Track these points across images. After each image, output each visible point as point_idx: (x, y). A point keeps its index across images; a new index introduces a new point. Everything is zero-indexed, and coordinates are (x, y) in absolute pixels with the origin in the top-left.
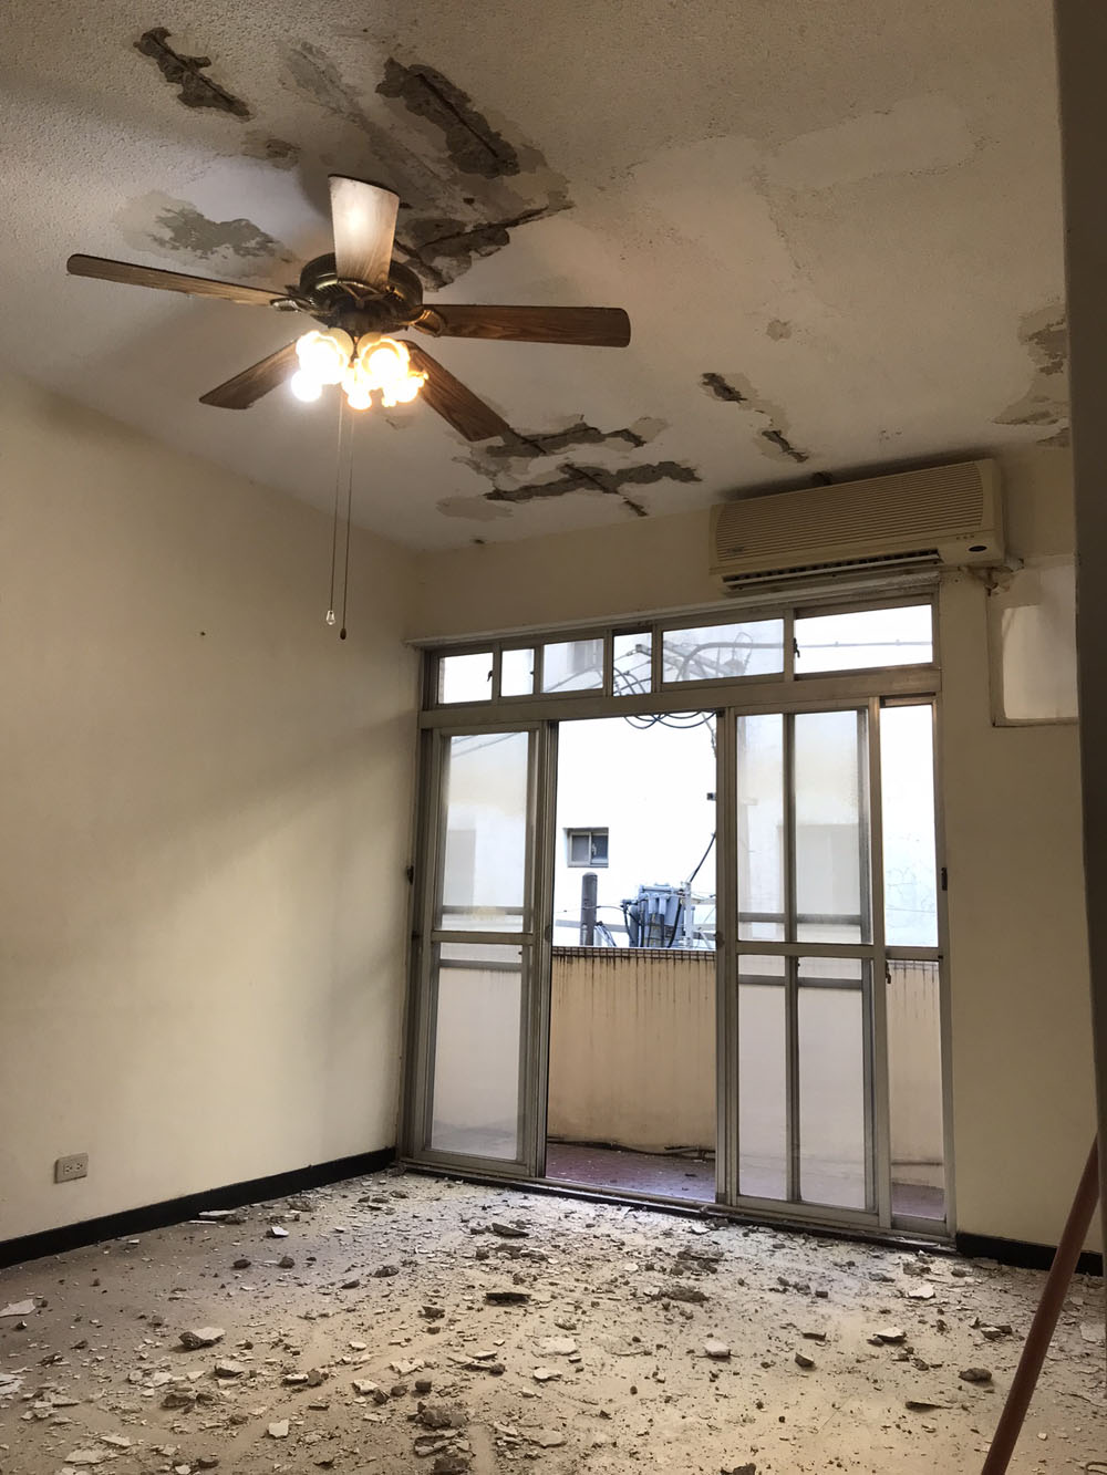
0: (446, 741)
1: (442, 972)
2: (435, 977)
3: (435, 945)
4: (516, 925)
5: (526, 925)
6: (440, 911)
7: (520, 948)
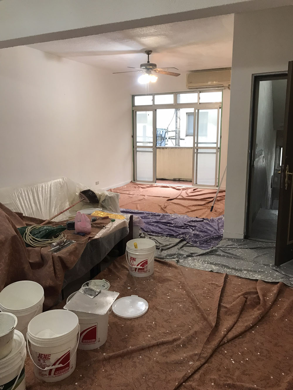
0: (136, 112)
1: (137, 152)
2: (136, 153)
3: (136, 148)
4: (151, 145)
5: (153, 145)
6: (137, 142)
7: (152, 149)
